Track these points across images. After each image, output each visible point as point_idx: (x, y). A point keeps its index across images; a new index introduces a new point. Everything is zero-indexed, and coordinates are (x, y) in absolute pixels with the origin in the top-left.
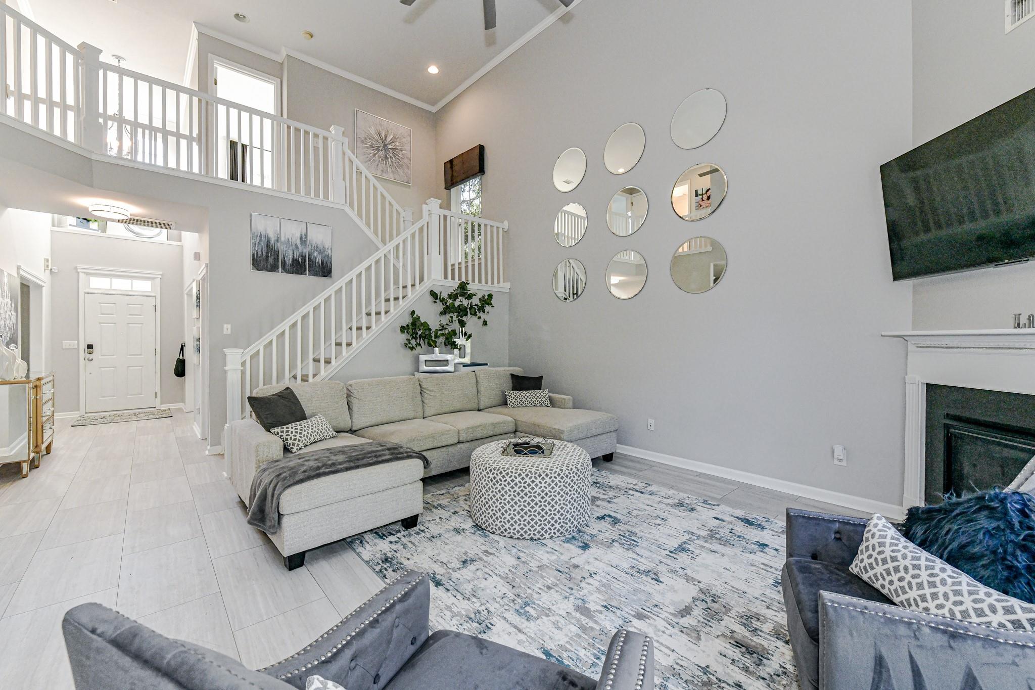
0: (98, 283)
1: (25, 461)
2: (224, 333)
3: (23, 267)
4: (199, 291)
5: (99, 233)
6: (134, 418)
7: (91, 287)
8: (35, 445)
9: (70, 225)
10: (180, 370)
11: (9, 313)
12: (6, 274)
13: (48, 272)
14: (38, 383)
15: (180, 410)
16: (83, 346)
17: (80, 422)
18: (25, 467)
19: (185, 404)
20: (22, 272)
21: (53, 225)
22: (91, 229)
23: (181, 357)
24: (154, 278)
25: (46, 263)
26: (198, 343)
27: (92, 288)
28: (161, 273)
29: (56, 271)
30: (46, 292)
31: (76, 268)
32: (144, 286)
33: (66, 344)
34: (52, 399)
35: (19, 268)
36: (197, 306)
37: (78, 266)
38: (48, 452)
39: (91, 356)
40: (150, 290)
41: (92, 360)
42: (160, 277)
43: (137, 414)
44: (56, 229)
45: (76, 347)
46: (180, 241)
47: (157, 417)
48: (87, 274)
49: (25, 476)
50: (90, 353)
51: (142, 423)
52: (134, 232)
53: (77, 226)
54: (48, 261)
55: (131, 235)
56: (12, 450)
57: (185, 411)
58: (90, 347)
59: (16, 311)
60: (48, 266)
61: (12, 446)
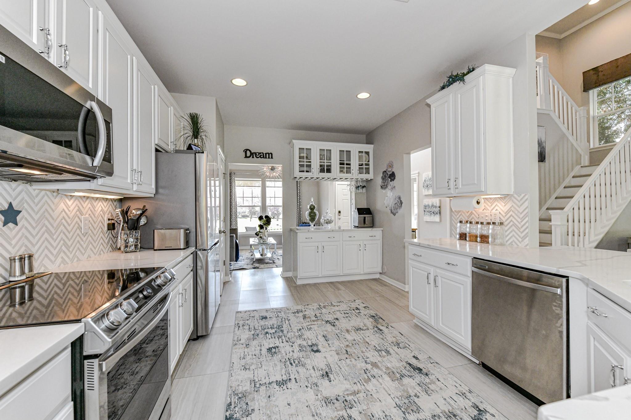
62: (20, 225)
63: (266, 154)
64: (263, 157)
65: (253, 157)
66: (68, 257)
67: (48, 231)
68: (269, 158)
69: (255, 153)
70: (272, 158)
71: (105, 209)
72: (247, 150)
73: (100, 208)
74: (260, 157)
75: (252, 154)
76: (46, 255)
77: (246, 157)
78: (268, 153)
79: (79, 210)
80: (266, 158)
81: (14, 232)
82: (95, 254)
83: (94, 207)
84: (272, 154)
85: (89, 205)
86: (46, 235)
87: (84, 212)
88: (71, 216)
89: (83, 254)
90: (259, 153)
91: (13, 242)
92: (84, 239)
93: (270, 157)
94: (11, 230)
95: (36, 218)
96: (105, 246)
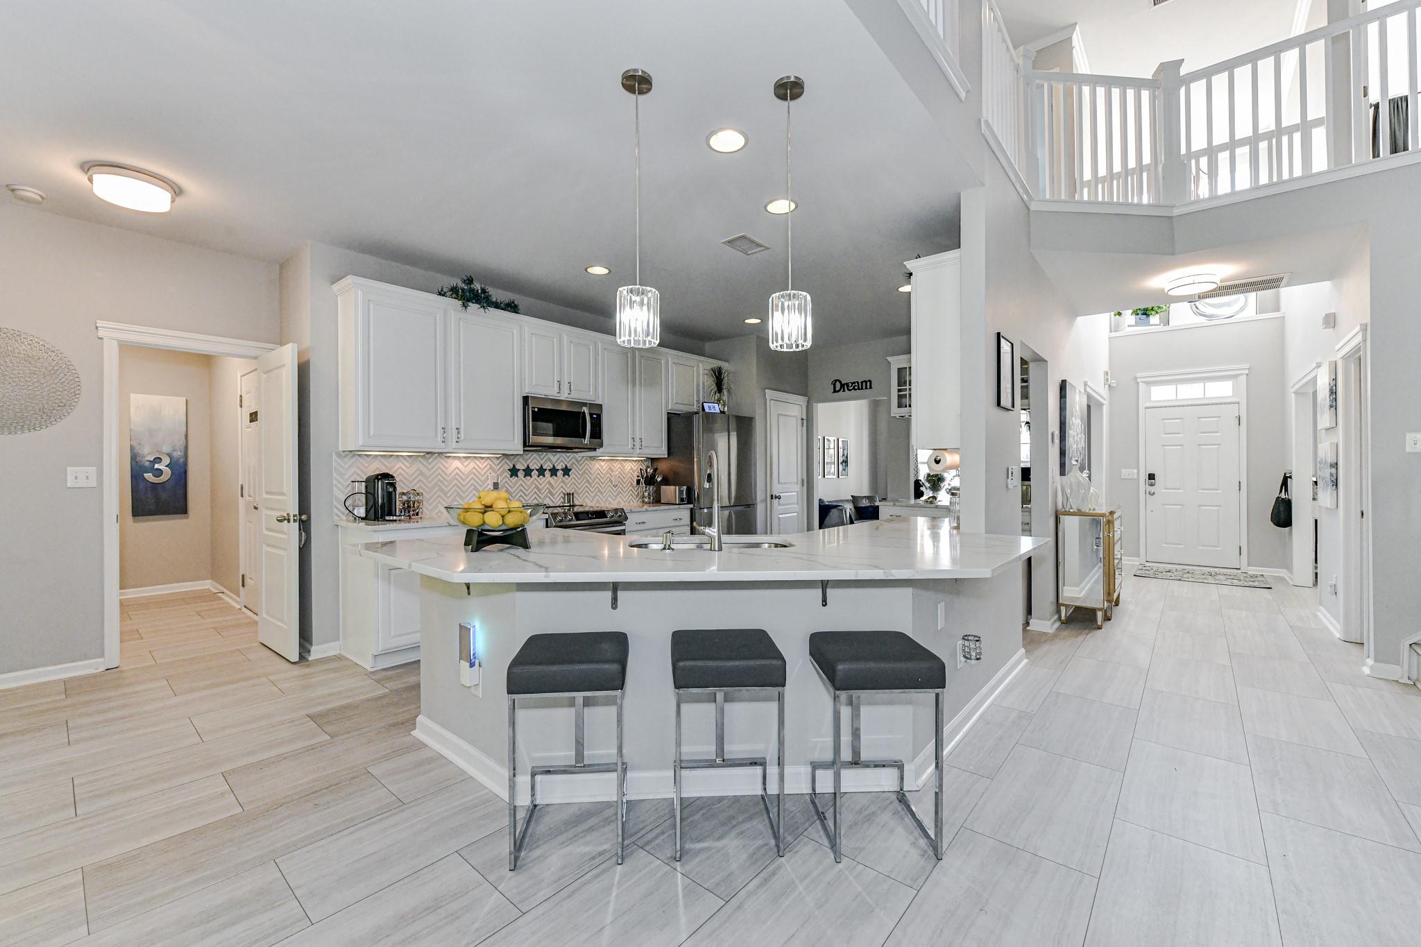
0: (1161, 394)
1: (1100, 609)
2: (1408, 450)
3: (1089, 383)
4: (1335, 379)
5: (1162, 328)
6: (1211, 580)
7: (1152, 399)
8: (1108, 592)
9: (1129, 326)
10: (1283, 515)
11: (1080, 436)
12: (1077, 391)
13: (1107, 386)
14: (1110, 518)
15: (1281, 579)
16: (1143, 477)
17: (1143, 572)
18: (1100, 615)
19: (1292, 573)
20: (1088, 389)
21: (1111, 331)
22: (1152, 325)
23: (1283, 496)
24: (1236, 376)
25: (1106, 377)
26: (1334, 470)
27: (1153, 402)
28: (1247, 366)
29: (1115, 385)
30: (1105, 409)
31: (1136, 378)
32: (1222, 390)
33: (1126, 473)
34: (1120, 539)
35: (1086, 384)
36: (1331, 406)
37: (1138, 375)
38: (1117, 604)
39: (1152, 489)
40: (1230, 394)
41: (1154, 493)
42: (1247, 372)
43: (1212, 575)
44: (1114, 334)
45: (1135, 477)
46: (1278, 309)
47: (1246, 584)
48: (1148, 383)
49: (1100, 628)
50: (1152, 485)
51: (1225, 590)
52: (1205, 316)
53: (1137, 324)
54: (1107, 373)
55: (1202, 320)
56: (1082, 590)
57: (1291, 583)
58: (1152, 477)
59: (1085, 434)
60: (1107, 380)
61: (1083, 585)
62: (571, 477)
63: (862, 383)
64: (858, 389)
65: (844, 391)
66: (602, 499)
67: (588, 481)
68: (866, 388)
69: (847, 384)
70: (871, 387)
71: (635, 468)
72: (836, 381)
73: (630, 467)
74: (854, 389)
75: (842, 386)
76: (587, 496)
77: (835, 391)
78: (865, 381)
79: (610, 469)
80: (862, 389)
81: (568, 480)
82: (625, 502)
83: (623, 467)
84: (870, 381)
85: (619, 465)
86: (587, 484)
87: (615, 470)
88: (604, 472)
89: (614, 500)
90: (852, 383)
91: (568, 486)
92: (615, 489)
93: (868, 387)
94: (567, 479)
95: (580, 473)
96: (635, 497)
